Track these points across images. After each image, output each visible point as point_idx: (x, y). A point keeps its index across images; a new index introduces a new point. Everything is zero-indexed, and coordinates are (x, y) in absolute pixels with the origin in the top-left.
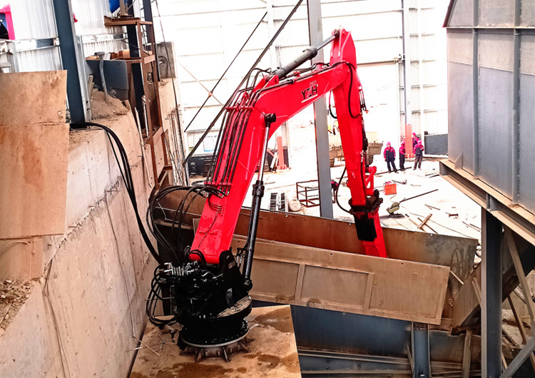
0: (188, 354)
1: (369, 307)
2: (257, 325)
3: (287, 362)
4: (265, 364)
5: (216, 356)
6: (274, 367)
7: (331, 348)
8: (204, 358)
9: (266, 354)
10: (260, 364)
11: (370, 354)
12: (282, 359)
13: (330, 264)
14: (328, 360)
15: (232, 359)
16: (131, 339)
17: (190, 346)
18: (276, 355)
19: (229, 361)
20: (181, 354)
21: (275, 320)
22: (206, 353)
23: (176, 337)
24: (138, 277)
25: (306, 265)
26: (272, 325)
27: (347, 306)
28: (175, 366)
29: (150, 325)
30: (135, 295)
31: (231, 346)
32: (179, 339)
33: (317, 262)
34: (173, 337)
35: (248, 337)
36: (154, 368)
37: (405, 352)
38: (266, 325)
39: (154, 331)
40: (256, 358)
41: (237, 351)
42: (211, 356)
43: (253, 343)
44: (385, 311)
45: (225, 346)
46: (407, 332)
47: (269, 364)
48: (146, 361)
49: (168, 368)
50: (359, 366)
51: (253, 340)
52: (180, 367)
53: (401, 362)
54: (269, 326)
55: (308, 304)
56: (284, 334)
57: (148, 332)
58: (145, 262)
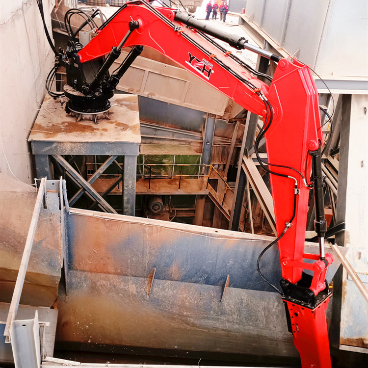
0: (72, 116)
1: (184, 102)
2: (116, 104)
3: (133, 128)
4: (119, 128)
5: (90, 120)
6: (125, 130)
7: (158, 123)
8: (82, 120)
9: (120, 122)
10: (116, 128)
11: (180, 129)
12: (130, 127)
13: (164, 72)
14: (156, 130)
15: (99, 123)
16: (35, 103)
17: (73, 112)
18: (127, 123)
19: (97, 124)
20: (67, 116)
21: (128, 103)
22: (83, 118)
23: (65, 105)
24: (42, 65)
25: (149, 72)
26: (126, 105)
27: (171, 100)
28: (63, 123)
29: (48, 96)
30: (39, 76)
31: (99, 115)
32: (66, 107)
33: (156, 71)
34: (62, 105)
35: (110, 111)
36: (49, 123)
37: (200, 130)
38: (122, 105)
39: (50, 100)
40: (114, 124)
41: (103, 118)
42: (86, 119)
43: (112, 115)
44: (193, 105)
45: (95, 115)
46: (204, 118)
47: (122, 128)
48: (45, 117)
49: (58, 124)
50: (173, 135)
51: (113, 113)
52: (66, 124)
53: (198, 135)
54: (123, 106)
55: (148, 95)
56: (133, 112)
57: (46, 100)
58: (46, 55)
